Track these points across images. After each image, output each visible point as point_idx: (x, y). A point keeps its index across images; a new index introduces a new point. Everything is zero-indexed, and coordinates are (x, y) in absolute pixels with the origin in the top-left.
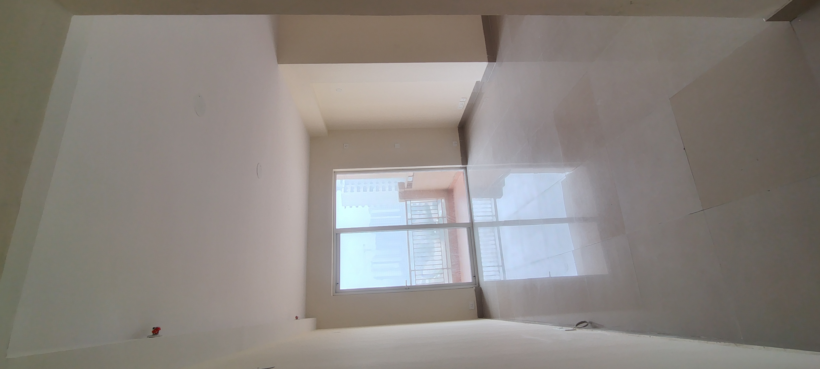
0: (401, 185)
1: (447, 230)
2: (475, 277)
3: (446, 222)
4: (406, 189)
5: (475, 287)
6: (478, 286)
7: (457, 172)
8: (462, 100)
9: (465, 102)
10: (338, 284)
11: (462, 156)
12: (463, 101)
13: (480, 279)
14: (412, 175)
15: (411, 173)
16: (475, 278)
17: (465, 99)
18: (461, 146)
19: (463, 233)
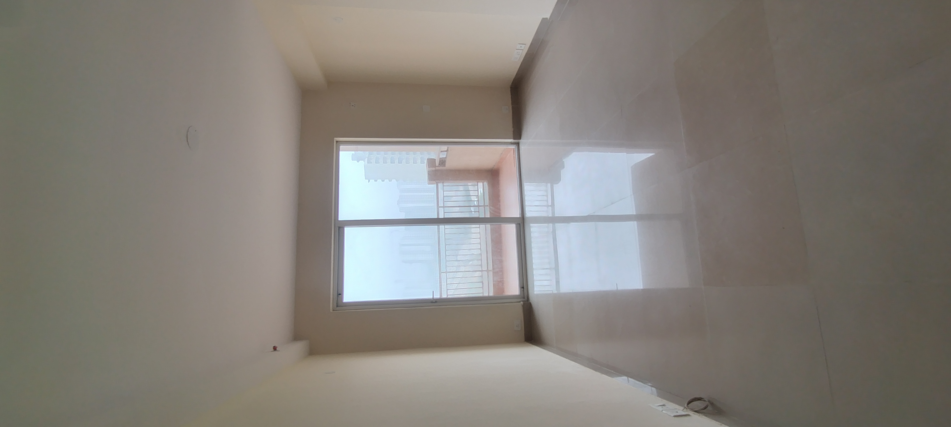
0: (431, 162)
1: (488, 226)
2: (523, 288)
3: (488, 216)
4: (437, 168)
5: (523, 301)
6: (527, 301)
7: (506, 148)
8: (518, 47)
9: (523, 50)
10: (340, 294)
11: (513, 127)
12: (521, 48)
13: (530, 292)
14: (446, 150)
15: (444, 148)
16: (524, 290)
17: (524, 45)
18: (513, 112)
19: (511, 230)
